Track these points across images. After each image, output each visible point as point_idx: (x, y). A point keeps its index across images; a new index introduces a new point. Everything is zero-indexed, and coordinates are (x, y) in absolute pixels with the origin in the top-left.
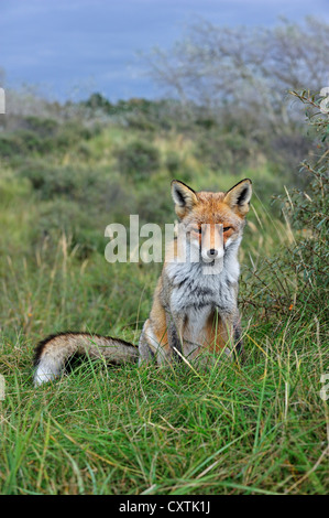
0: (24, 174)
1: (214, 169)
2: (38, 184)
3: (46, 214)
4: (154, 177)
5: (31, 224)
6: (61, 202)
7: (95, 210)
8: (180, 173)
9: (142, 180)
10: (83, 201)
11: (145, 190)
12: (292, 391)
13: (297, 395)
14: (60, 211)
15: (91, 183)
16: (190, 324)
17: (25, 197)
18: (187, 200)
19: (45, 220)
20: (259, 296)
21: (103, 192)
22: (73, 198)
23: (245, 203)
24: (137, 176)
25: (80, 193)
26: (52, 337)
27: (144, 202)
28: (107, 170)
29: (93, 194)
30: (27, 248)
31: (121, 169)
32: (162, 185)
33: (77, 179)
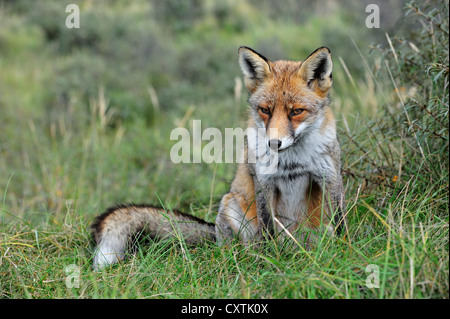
0: (34, 21)
1: (274, 18)
2: (52, 34)
3: (65, 72)
4: (198, 26)
5: (46, 83)
6: (82, 57)
7: (125, 67)
8: (230, 21)
9: (184, 30)
10: (109, 56)
11: (187, 43)
12: (417, 270)
13: (423, 275)
14: (81, 69)
15: (120, 33)
16: (284, 197)
17: (36, 51)
18: (258, 70)
19: (63, 80)
20: (356, 166)
21: (135, 44)
22: (98, 52)
23: (326, 76)
24: (177, 25)
25: (105, 46)
26: (111, 211)
27: (186, 58)
28: (140, 17)
29: (123, 47)
30: (40, 114)
31: (157, 17)
32: (209, 37)
33: (102, 28)
